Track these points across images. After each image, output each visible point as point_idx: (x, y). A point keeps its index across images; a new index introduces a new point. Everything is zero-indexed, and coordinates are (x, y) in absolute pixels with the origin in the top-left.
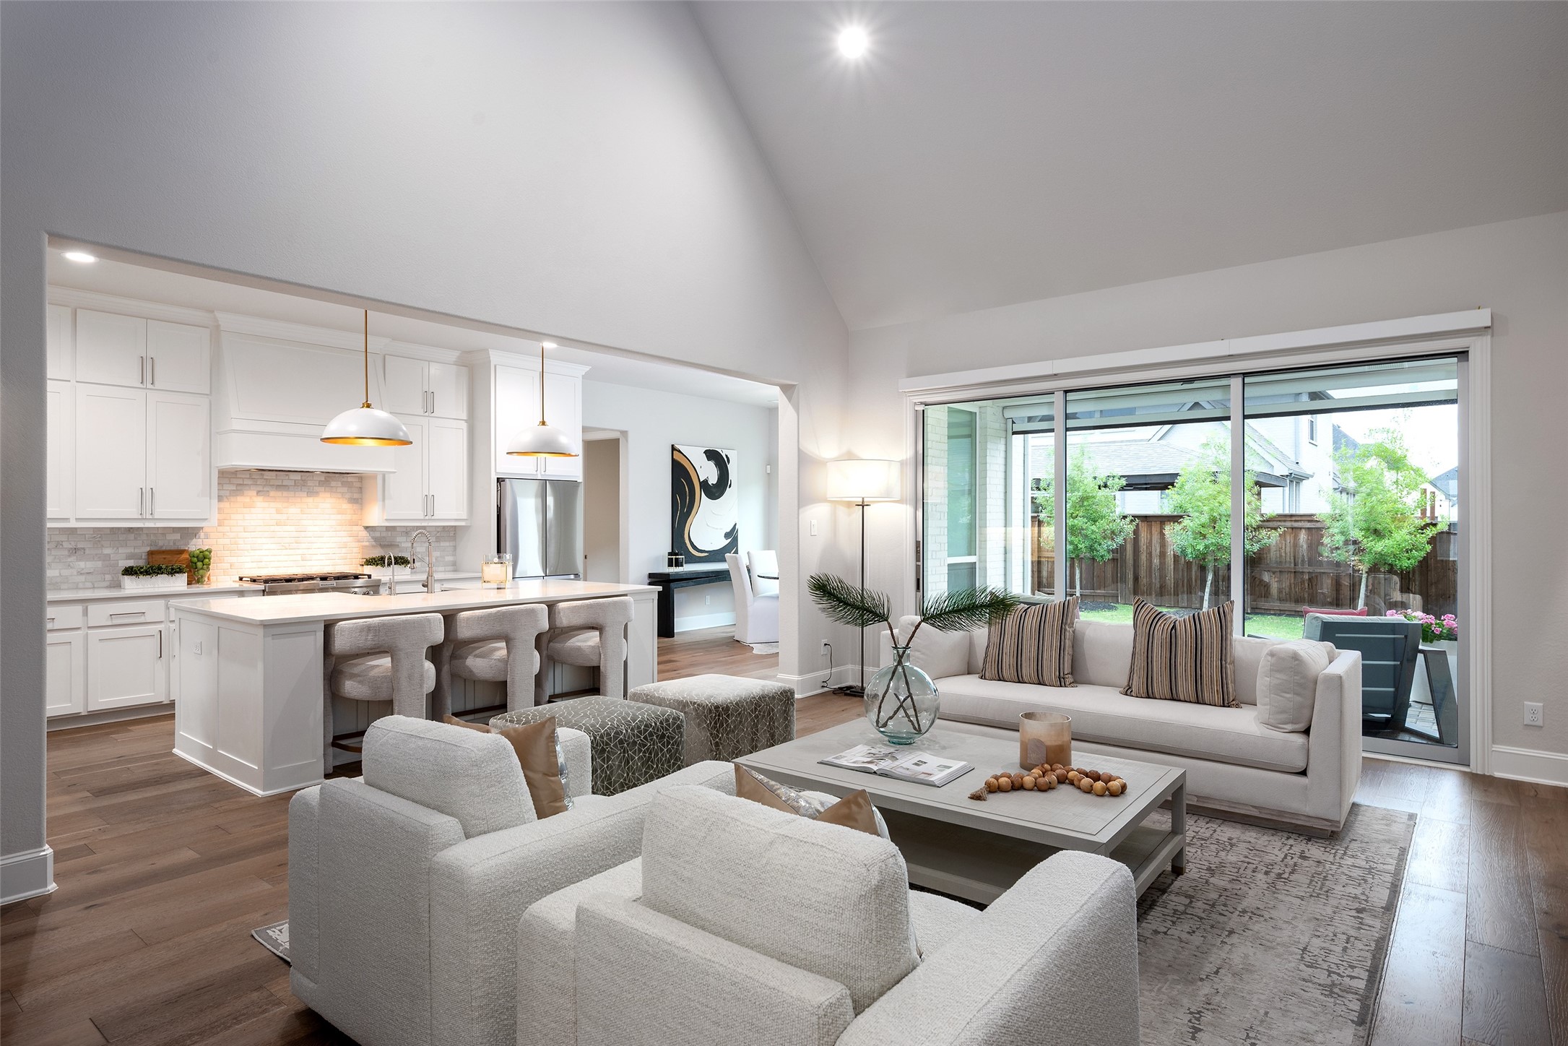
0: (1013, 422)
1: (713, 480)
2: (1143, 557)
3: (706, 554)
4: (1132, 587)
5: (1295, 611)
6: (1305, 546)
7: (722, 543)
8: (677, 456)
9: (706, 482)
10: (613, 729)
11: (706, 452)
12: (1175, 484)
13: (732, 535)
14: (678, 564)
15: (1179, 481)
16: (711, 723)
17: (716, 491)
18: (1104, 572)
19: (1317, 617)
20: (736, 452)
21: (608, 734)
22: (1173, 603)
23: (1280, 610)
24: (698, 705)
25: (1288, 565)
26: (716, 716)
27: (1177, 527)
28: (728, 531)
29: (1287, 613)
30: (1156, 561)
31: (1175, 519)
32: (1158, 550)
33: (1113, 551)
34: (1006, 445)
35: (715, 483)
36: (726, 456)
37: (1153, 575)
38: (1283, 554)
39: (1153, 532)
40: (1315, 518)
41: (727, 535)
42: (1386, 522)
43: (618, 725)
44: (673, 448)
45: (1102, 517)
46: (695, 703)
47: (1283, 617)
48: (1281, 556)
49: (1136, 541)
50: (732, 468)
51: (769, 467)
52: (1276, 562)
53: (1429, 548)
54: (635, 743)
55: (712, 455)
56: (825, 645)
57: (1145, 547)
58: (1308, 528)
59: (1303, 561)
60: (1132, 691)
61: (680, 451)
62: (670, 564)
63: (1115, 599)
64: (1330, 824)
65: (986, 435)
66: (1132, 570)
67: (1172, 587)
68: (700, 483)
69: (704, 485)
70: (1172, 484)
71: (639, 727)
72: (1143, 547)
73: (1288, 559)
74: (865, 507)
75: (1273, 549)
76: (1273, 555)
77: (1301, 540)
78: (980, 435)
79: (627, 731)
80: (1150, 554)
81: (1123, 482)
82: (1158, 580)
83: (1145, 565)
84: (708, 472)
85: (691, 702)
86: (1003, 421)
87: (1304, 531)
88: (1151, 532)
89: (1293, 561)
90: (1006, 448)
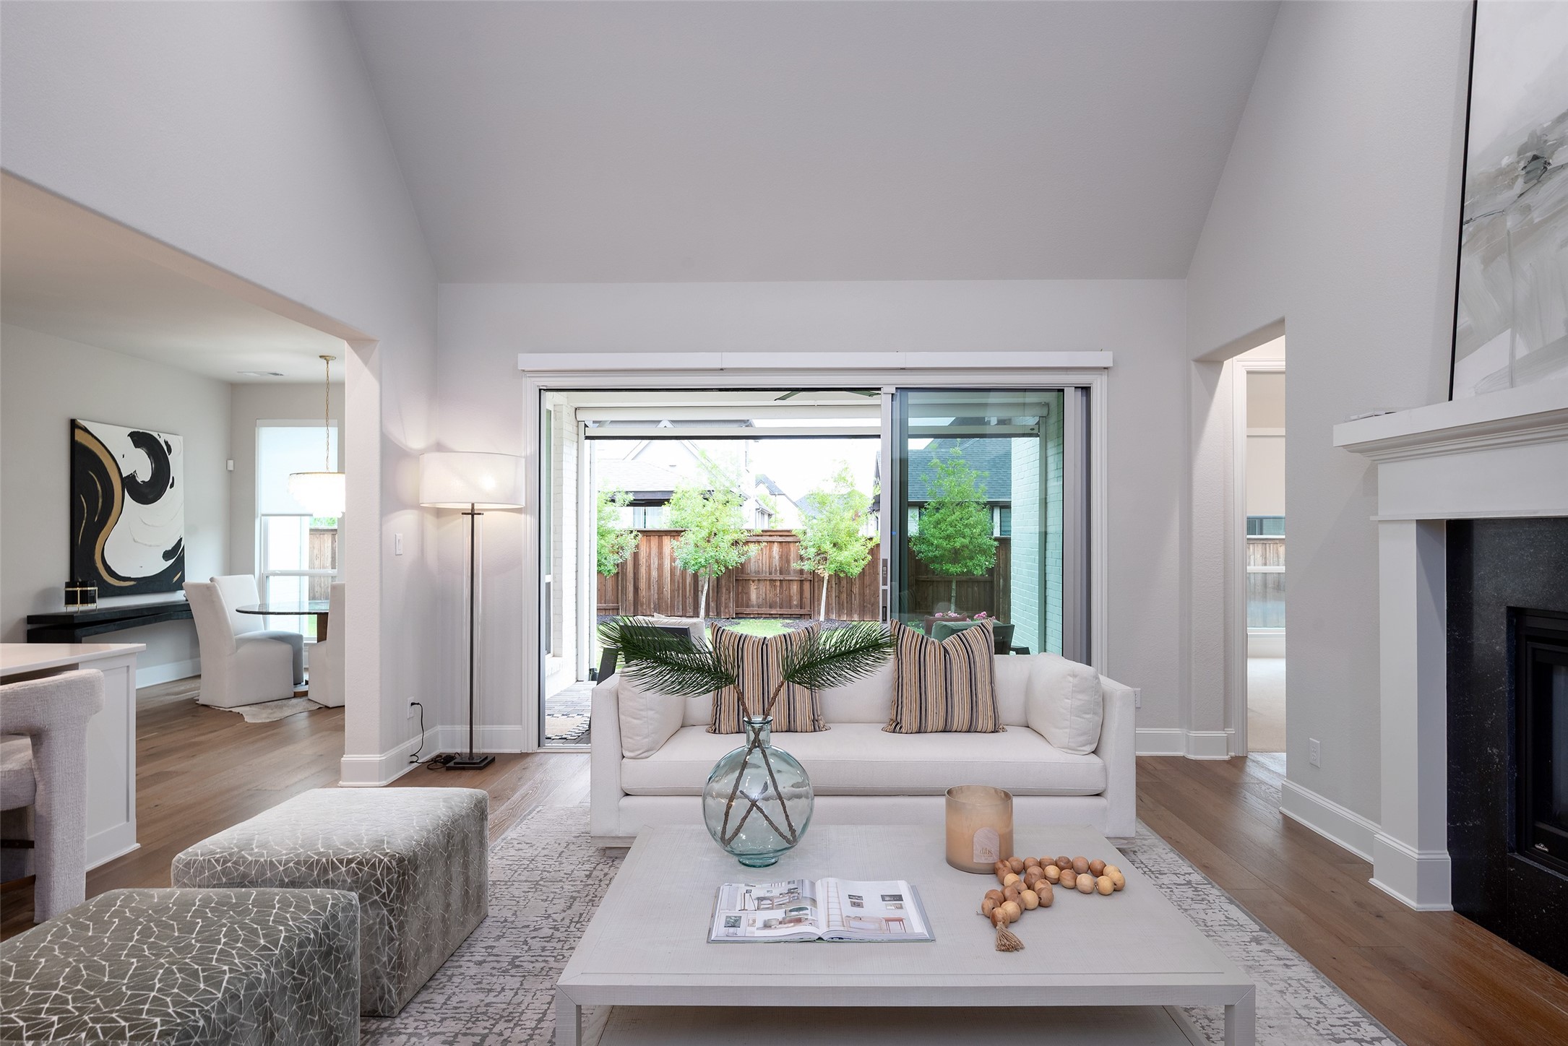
0: (586, 426)
1: (144, 474)
2: (643, 570)
3: (132, 583)
4: (632, 599)
5: (770, 614)
6: (777, 558)
7: (158, 565)
8: (80, 436)
9: (132, 477)
10: (241, 981)
11: (132, 435)
12: (671, 501)
13: (176, 554)
14: (87, 598)
15: (674, 498)
16: (389, 891)
17: (149, 492)
18: (605, 585)
19: (945, 625)
20: (181, 438)
21: (234, 997)
22: (669, 612)
23: (758, 614)
24: (360, 863)
25: (764, 575)
26: (398, 877)
27: (675, 543)
28: (169, 548)
29: (763, 616)
30: (654, 574)
31: (675, 534)
32: (656, 563)
33: (618, 565)
34: (578, 450)
35: (147, 479)
36: (166, 443)
37: (652, 587)
38: (761, 565)
39: (652, 546)
40: (793, 533)
41: (167, 555)
42: (842, 538)
43: (248, 968)
44: (74, 425)
45: (609, 533)
46: (350, 861)
47: (761, 620)
48: (759, 566)
49: (636, 555)
50: (175, 461)
51: (231, 463)
52: (755, 572)
53: (870, 557)
54: (284, 988)
55: (142, 440)
56: (412, 704)
57: (645, 560)
58: (780, 542)
59: (776, 570)
60: (901, 728)
61: (86, 430)
62: (70, 599)
63: (615, 611)
64: (1126, 842)
65: (562, 438)
66: (632, 583)
67: (669, 597)
68: (123, 479)
69: (130, 483)
70: (668, 500)
71: (289, 954)
72: (643, 560)
73: (764, 569)
74: (475, 516)
75: (753, 561)
76: (752, 567)
77: (774, 552)
78: (555, 437)
79: (268, 972)
80: (649, 567)
81: (631, 497)
82: (656, 591)
83: (644, 578)
84: (139, 465)
85: (341, 862)
86: (575, 424)
87: (776, 543)
88: (650, 546)
89: (768, 570)
90: (578, 454)
